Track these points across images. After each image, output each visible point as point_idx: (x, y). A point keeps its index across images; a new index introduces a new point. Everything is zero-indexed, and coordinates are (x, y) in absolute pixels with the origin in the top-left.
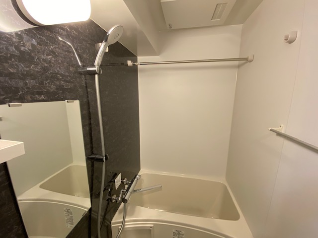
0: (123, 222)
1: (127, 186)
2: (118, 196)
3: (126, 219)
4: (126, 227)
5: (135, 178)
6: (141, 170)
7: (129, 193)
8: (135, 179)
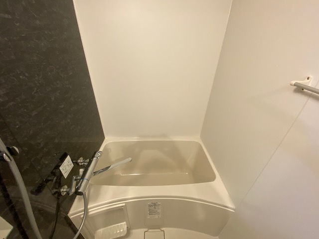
0: (86, 210)
1: (81, 170)
2: (70, 186)
3: (89, 207)
4: (90, 213)
5: (93, 157)
6: (106, 138)
7: (85, 181)
8: (95, 158)
